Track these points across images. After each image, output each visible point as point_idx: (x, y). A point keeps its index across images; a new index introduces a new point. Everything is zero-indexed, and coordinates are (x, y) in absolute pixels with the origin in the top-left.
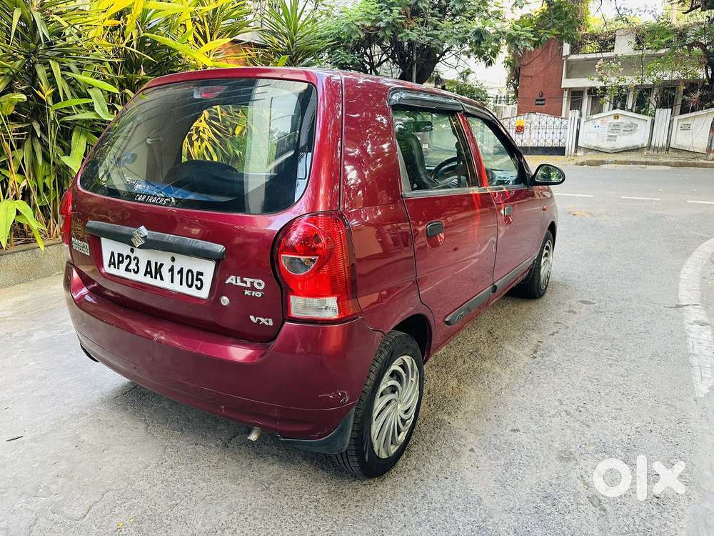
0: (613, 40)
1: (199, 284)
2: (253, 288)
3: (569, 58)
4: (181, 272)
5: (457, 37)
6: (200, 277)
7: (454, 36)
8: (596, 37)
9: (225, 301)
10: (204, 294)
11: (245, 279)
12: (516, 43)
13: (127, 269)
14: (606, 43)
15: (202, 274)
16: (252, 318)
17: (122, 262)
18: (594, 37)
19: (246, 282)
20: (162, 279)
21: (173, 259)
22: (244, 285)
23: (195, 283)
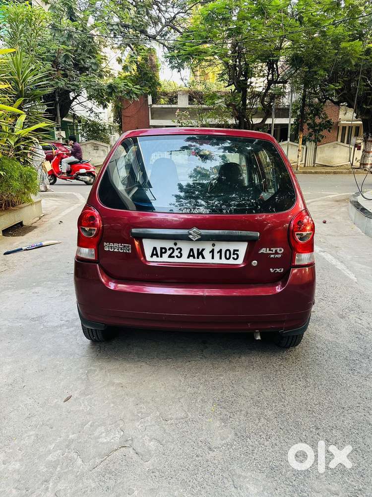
0: (176, 97)
1: (235, 256)
2: (276, 253)
3: (152, 106)
4: (220, 251)
5: (94, 88)
6: (236, 252)
7: (92, 87)
8: (167, 94)
9: (255, 263)
10: (240, 261)
11: (272, 249)
12: (131, 95)
13: (170, 256)
14: (173, 99)
15: (238, 251)
16: (271, 269)
17: (165, 252)
18: (165, 94)
19: (272, 251)
20: (203, 258)
21: (214, 245)
22: (271, 252)
23: (232, 256)
